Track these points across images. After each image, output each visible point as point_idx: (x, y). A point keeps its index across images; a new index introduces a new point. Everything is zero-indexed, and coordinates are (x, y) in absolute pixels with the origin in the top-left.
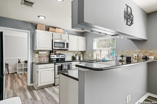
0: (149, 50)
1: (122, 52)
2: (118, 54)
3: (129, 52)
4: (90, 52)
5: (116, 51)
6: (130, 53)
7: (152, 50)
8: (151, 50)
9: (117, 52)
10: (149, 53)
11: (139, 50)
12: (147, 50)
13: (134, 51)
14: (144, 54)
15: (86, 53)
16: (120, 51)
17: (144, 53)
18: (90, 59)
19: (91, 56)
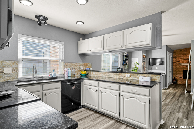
1: (71, 65)
2: (67, 66)
4: (5, 64)
5: (65, 63)
8: (88, 63)
9: (65, 64)
11: (83, 64)
13: (80, 64)
16: (69, 63)
18: (8, 80)
19: (12, 72)
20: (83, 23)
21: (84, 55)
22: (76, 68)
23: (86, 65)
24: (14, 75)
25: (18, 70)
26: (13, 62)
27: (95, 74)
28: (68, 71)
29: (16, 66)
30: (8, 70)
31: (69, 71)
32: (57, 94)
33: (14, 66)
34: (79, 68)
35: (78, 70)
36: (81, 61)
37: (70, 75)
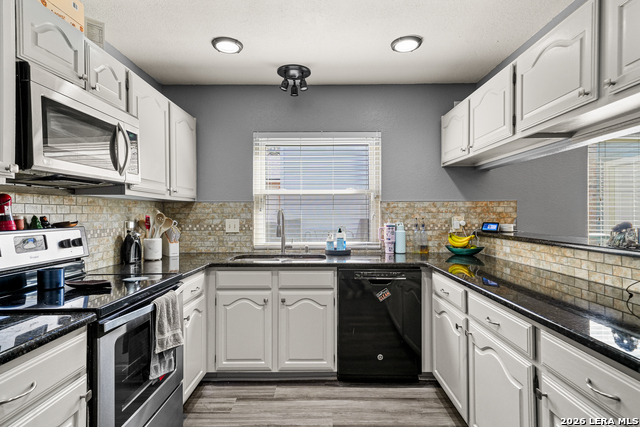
0: (495, 204)
1: (410, 211)
2: (393, 216)
3: (434, 210)
4: (227, 210)
5: (385, 205)
6: (439, 212)
7: (502, 204)
8: (499, 202)
9: (387, 209)
10: (494, 213)
11: (468, 204)
12: (491, 202)
13: (453, 207)
14: (482, 215)
15: (198, 212)
16: (400, 205)
17: (483, 212)
18: (232, 249)
19: (241, 230)
20: (419, 40)
21: (475, 168)
22: (435, 221)
23: (487, 210)
24: (244, 238)
25: (252, 226)
26: (242, 204)
27: (508, 250)
28: (393, 233)
29: (249, 217)
30: (232, 225)
31: (400, 232)
32: (322, 308)
33: (243, 215)
34: (449, 222)
35: (440, 228)
36: (458, 193)
37: (400, 248)
